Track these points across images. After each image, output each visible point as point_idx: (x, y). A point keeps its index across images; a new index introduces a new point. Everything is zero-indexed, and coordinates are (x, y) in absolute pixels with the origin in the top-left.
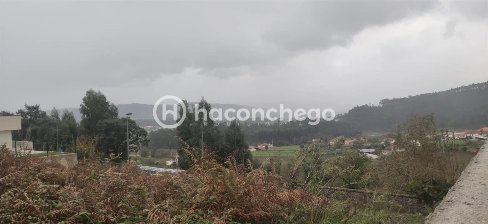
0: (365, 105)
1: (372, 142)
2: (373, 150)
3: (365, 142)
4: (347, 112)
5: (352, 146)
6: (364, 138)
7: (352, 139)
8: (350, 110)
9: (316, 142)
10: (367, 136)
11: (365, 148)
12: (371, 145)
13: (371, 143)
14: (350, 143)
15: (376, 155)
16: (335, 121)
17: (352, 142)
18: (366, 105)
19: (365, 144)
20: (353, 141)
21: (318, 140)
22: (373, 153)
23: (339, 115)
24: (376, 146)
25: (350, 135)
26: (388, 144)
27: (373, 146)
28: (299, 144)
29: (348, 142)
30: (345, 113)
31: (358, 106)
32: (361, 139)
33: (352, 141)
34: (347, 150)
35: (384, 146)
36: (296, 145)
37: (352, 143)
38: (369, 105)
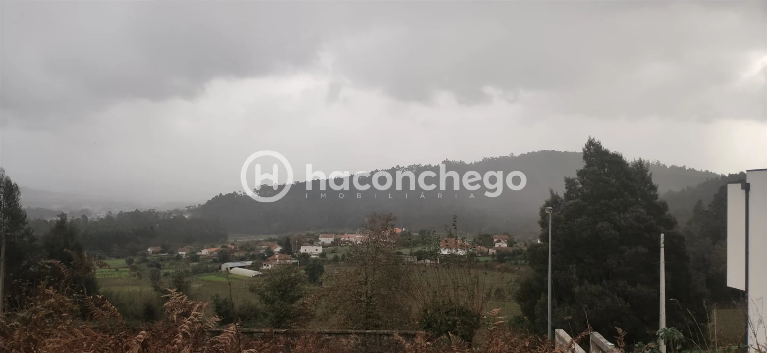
0: (232, 192)
1: (246, 250)
2: (249, 263)
3: (235, 250)
4: (204, 202)
5: (215, 258)
6: (232, 244)
7: (213, 246)
8: (208, 200)
9: (153, 252)
10: (235, 241)
11: (236, 259)
12: (245, 255)
13: (246, 252)
14: (211, 253)
15: (254, 270)
16: (184, 217)
17: (215, 251)
18: (235, 193)
19: (236, 254)
20: (217, 250)
21: (158, 248)
22: (249, 267)
23: (189, 206)
24: (252, 258)
25: (210, 241)
26: (271, 253)
27: (249, 257)
28: (124, 257)
29: (209, 251)
30: (200, 205)
31: (221, 194)
32: (229, 246)
33: (215, 249)
34: (208, 264)
35: (265, 256)
36: (118, 257)
37: (215, 253)
38: (239, 193)
